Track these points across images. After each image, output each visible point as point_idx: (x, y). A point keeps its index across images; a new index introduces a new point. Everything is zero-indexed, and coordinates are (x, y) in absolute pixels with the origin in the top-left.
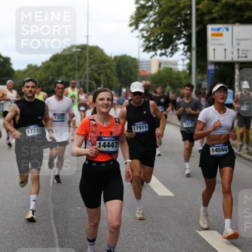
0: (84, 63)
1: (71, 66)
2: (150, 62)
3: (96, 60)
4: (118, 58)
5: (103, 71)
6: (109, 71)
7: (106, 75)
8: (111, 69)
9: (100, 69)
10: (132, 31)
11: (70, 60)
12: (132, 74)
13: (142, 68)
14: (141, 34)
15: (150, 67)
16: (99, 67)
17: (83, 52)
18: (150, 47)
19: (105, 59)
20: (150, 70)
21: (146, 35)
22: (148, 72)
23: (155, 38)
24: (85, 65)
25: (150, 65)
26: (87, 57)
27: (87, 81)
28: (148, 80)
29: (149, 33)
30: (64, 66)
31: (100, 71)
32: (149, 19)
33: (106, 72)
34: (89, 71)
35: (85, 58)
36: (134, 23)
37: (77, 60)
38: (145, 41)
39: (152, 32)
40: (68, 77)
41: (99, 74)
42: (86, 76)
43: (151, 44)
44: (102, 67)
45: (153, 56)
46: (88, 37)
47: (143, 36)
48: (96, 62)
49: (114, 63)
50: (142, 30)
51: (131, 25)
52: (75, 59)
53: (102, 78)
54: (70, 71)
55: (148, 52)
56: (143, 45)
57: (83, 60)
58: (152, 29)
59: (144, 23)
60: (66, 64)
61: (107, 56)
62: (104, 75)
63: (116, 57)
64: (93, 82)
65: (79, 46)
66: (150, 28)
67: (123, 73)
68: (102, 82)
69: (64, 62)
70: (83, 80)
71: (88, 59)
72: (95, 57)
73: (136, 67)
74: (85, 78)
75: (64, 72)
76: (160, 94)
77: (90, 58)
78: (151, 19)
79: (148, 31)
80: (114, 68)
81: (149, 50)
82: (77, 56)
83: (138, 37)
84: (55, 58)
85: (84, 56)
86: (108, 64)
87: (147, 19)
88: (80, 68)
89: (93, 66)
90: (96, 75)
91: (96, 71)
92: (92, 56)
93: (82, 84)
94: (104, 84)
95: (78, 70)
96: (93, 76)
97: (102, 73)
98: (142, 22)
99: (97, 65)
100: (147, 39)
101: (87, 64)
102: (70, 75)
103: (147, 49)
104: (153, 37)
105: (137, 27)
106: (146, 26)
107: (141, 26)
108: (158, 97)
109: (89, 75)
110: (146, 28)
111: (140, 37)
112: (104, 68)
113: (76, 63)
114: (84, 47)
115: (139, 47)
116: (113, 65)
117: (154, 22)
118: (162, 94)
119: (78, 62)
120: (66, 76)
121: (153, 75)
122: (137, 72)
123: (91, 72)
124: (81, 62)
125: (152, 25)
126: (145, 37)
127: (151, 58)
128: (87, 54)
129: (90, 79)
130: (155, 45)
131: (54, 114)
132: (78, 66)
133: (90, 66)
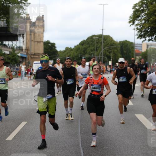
0: (100, 46)
1: (93, 48)
2: (141, 44)
3: (108, 44)
4: (122, 43)
5: (112, 51)
6: (116, 51)
7: (114, 53)
8: (117, 49)
9: (110, 50)
10: (131, 26)
11: (92, 44)
12: (130, 52)
13: (136, 48)
14: (136, 28)
15: (142, 48)
16: (110, 48)
17: (100, 39)
18: (142, 35)
19: (114, 43)
20: (142, 50)
21: (139, 28)
22: (140, 51)
23: (145, 30)
24: (101, 47)
25: (142, 46)
26: (103, 42)
27: (102, 57)
28: (141, 56)
29: (141, 27)
30: (88, 48)
31: (110, 51)
32: (141, 18)
33: (114, 51)
34: (103, 51)
35: (101, 43)
36: (132, 20)
37: (96, 44)
38: (138, 32)
39: (143, 26)
40: (90, 54)
41: (110, 53)
42: (101, 53)
43: (143, 33)
44: (111, 48)
45: (144, 41)
46: (103, 30)
47: (137, 29)
48: (108, 45)
49: (119, 46)
50: (137, 25)
51: (130, 22)
52: (95, 43)
53: (112, 55)
54: (92, 51)
55: (141, 39)
56: (137, 34)
57: (100, 44)
58: (143, 24)
59: (138, 21)
60: (89, 46)
61: (115, 41)
62: (113, 53)
63: (120, 42)
64: (106, 58)
65: (98, 35)
66: (142, 23)
67: (125, 52)
68: (111, 58)
69: (88, 45)
70: (99, 56)
71: (103, 43)
72: (107, 42)
73: (133, 48)
74: (101, 55)
75: (88, 52)
76: (143, 63)
77: (104, 43)
78: (143, 18)
79: (141, 26)
80: (119, 49)
81: (141, 37)
82: (96, 41)
83: (134, 29)
84: (82, 43)
85: (100, 42)
86: (115, 46)
87: (140, 18)
88: (97, 49)
89: (106, 48)
90: (108, 53)
91: (108, 51)
92: (105, 42)
93: (99, 59)
94: (112, 59)
95: (97, 50)
96: (106, 54)
97: (112, 52)
98: (137, 20)
99: (108, 47)
100: (140, 30)
101: (102, 47)
102: (92, 54)
103: (140, 37)
104: (144, 29)
105: (133, 23)
106: (139, 23)
107: (136, 22)
108: (142, 65)
109: (103, 53)
110: (139, 24)
111: (136, 29)
112: (113, 49)
113: (96, 46)
114: (100, 36)
115: (135, 36)
116: (119, 47)
117: (145, 20)
118: (144, 63)
119: (97, 45)
120: (89, 54)
121: (143, 52)
122: (133, 51)
123: (104, 51)
124: (99, 46)
125: (143, 21)
126: (139, 29)
127: (142, 42)
128: (102, 41)
129: (104, 56)
130: (145, 34)
131: (82, 74)
132: (97, 48)
133: (104, 48)
